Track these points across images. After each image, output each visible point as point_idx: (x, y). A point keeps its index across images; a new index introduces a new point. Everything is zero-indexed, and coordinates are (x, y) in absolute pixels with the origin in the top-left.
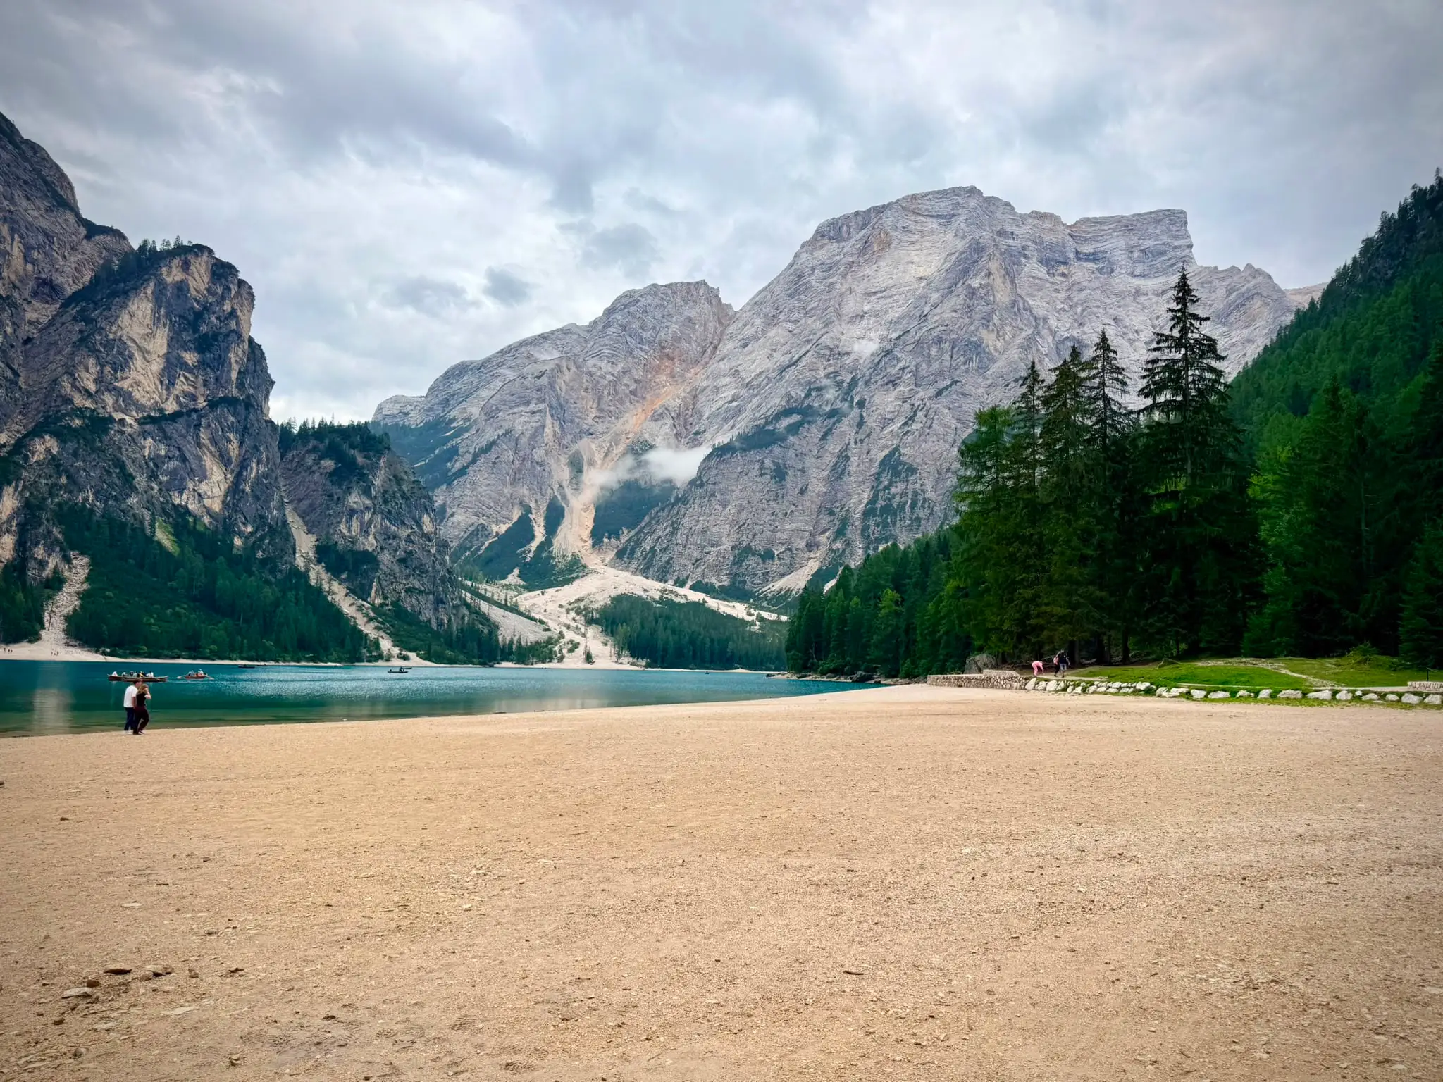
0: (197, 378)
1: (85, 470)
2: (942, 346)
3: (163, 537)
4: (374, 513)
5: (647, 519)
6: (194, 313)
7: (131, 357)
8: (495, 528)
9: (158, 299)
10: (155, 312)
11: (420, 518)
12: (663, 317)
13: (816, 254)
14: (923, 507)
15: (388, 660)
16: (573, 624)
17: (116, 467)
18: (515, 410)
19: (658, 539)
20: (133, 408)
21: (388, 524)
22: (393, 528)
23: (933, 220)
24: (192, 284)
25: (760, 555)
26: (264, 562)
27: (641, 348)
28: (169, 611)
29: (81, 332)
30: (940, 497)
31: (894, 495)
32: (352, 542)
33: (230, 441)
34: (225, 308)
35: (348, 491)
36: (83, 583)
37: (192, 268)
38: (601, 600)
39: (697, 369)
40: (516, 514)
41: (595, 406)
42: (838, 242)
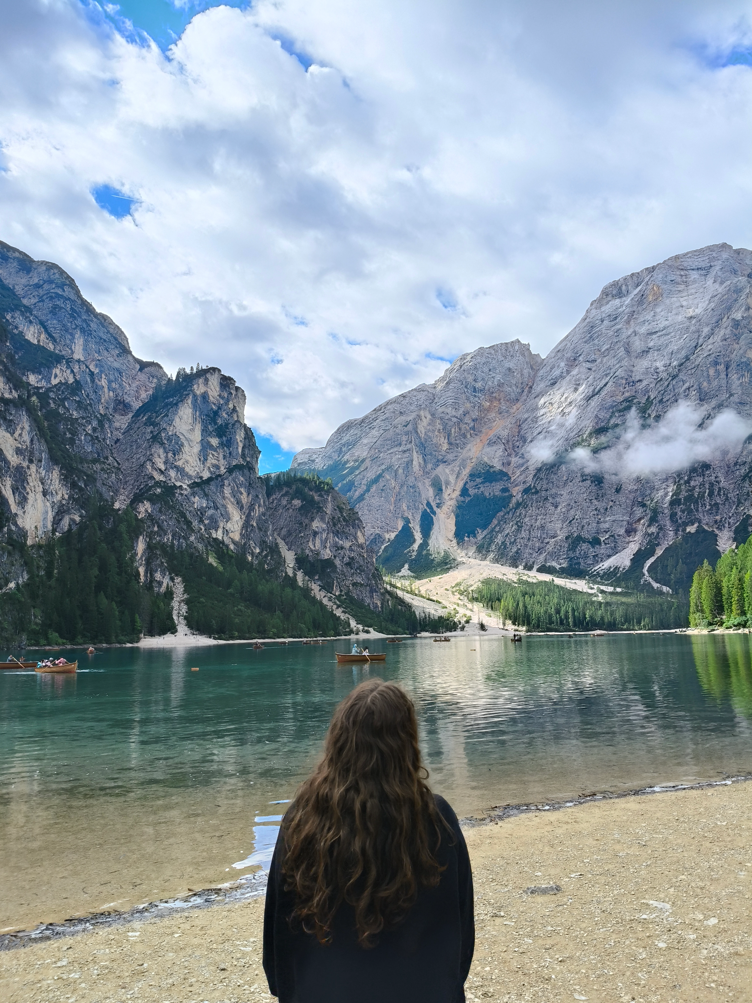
0: (219, 454)
1: (166, 522)
2: (718, 367)
3: (212, 560)
4: (328, 533)
5: (495, 522)
6: (213, 412)
7: (182, 445)
8: (387, 536)
9: (195, 406)
10: (194, 415)
11: (356, 534)
12: (490, 370)
13: (603, 309)
14: (719, 494)
15: (357, 634)
16: (460, 602)
17: (182, 518)
18: (391, 451)
19: (506, 536)
20: (186, 478)
21: (337, 539)
22: (341, 542)
23: (694, 272)
24: (210, 393)
25: (589, 542)
26: (269, 571)
27: (475, 396)
28: (236, 608)
29: (152, 432)
30: (732, 486)
31: (694, 487)
32: (317, 554)
33: (242, 493)
34: (230, 406)
35: (312, 520)
36: (183, 594)
37: (210, 383)
38: (475, 585)
39: (519, 405)
40: (400, 525)
41: (446, 441)
42: (620, 297)
